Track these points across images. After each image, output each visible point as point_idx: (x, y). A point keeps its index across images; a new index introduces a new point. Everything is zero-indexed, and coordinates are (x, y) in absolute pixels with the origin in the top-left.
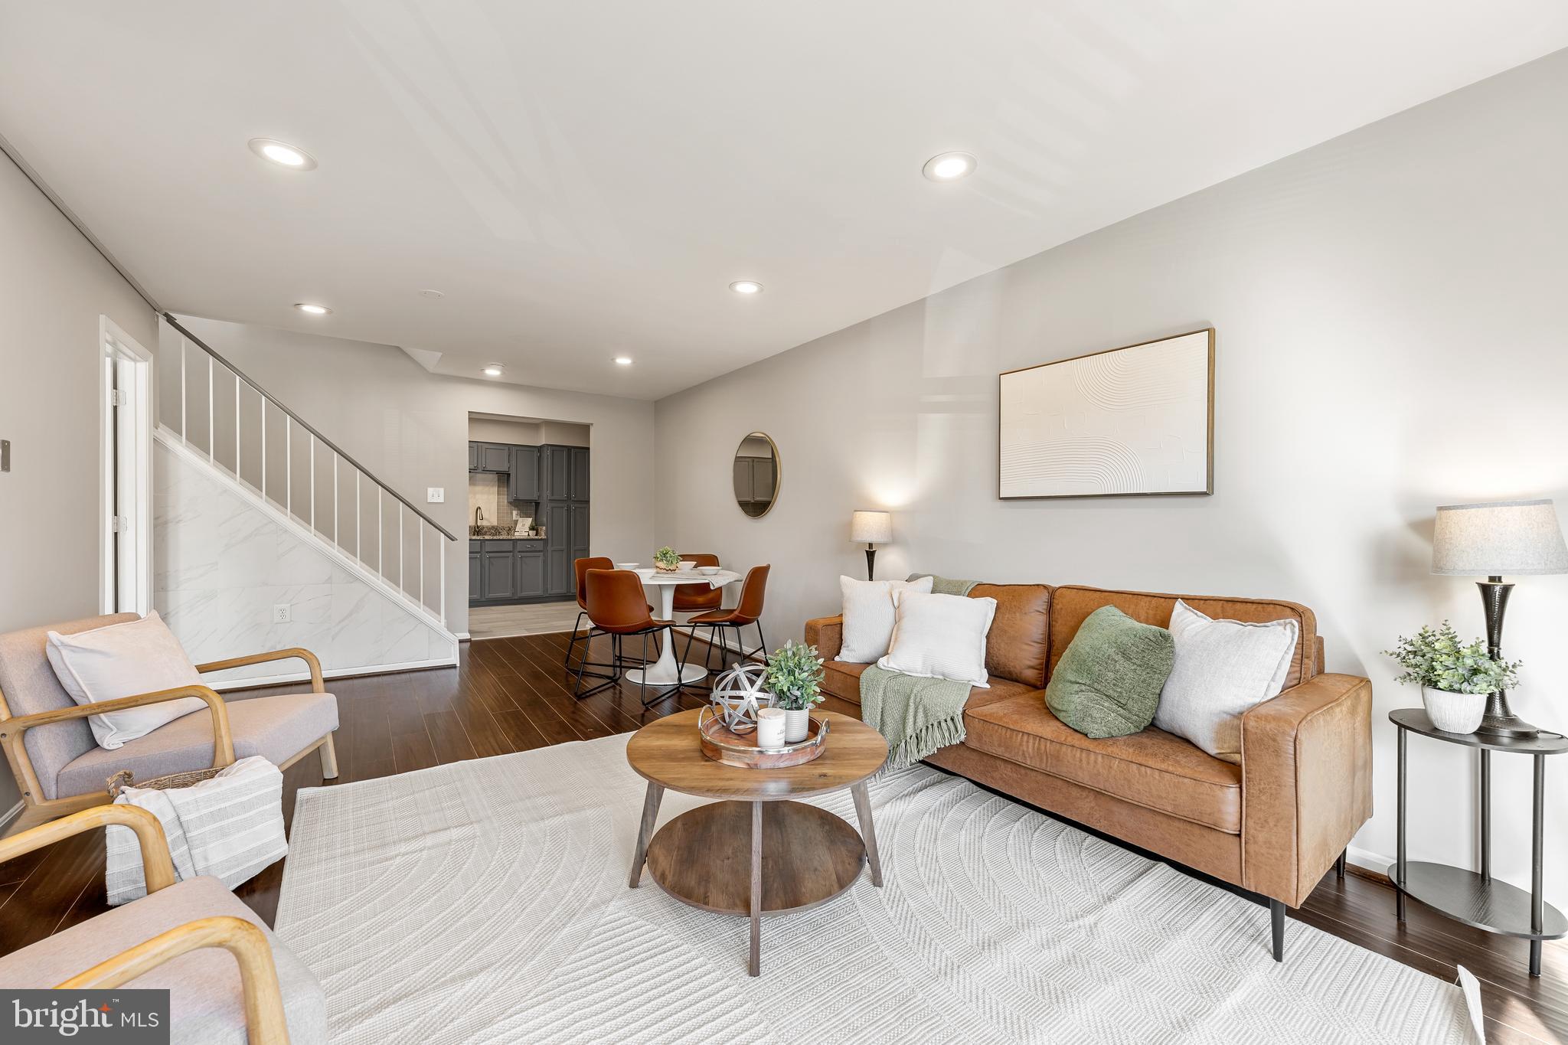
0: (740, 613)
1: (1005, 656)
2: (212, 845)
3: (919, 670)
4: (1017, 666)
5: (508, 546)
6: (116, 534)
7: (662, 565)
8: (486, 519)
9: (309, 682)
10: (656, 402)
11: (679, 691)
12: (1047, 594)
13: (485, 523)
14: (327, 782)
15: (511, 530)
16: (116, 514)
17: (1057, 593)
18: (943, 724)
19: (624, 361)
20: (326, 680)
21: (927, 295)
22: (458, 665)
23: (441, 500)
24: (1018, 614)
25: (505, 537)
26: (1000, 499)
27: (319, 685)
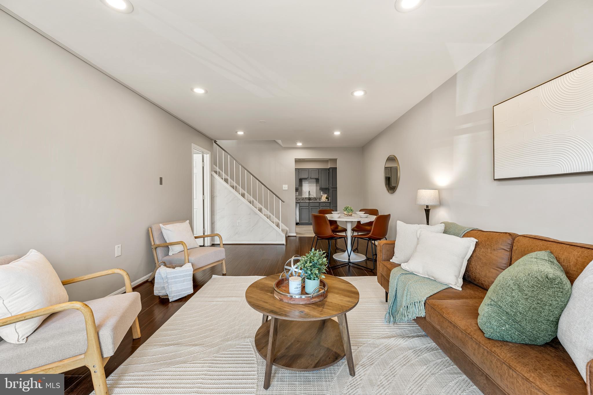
0: (372, 234)
1: (479, 273)
2: (173, 285)
3: (421, 273)
4: (486, 281)
5: (317, 205)
6: (204, 200)
7: (345, 213)
8: (312, 195)
9: (219, 244)
10: (363, 147)
11: (348, 264)
12: (511, 239)
13: (312, 197)
14: (224, 275)
15: (320, 199)
16: (203, 195)
17: (516, 239)
18: (416, 304)
19: (337, 133)
20: (224, 244)
21: (457, 72)
22: (285, 244)
23: (287, 189)
24: (489, 250)
25: (318, 201)
26: (495, 180)
27: (222, 245)
